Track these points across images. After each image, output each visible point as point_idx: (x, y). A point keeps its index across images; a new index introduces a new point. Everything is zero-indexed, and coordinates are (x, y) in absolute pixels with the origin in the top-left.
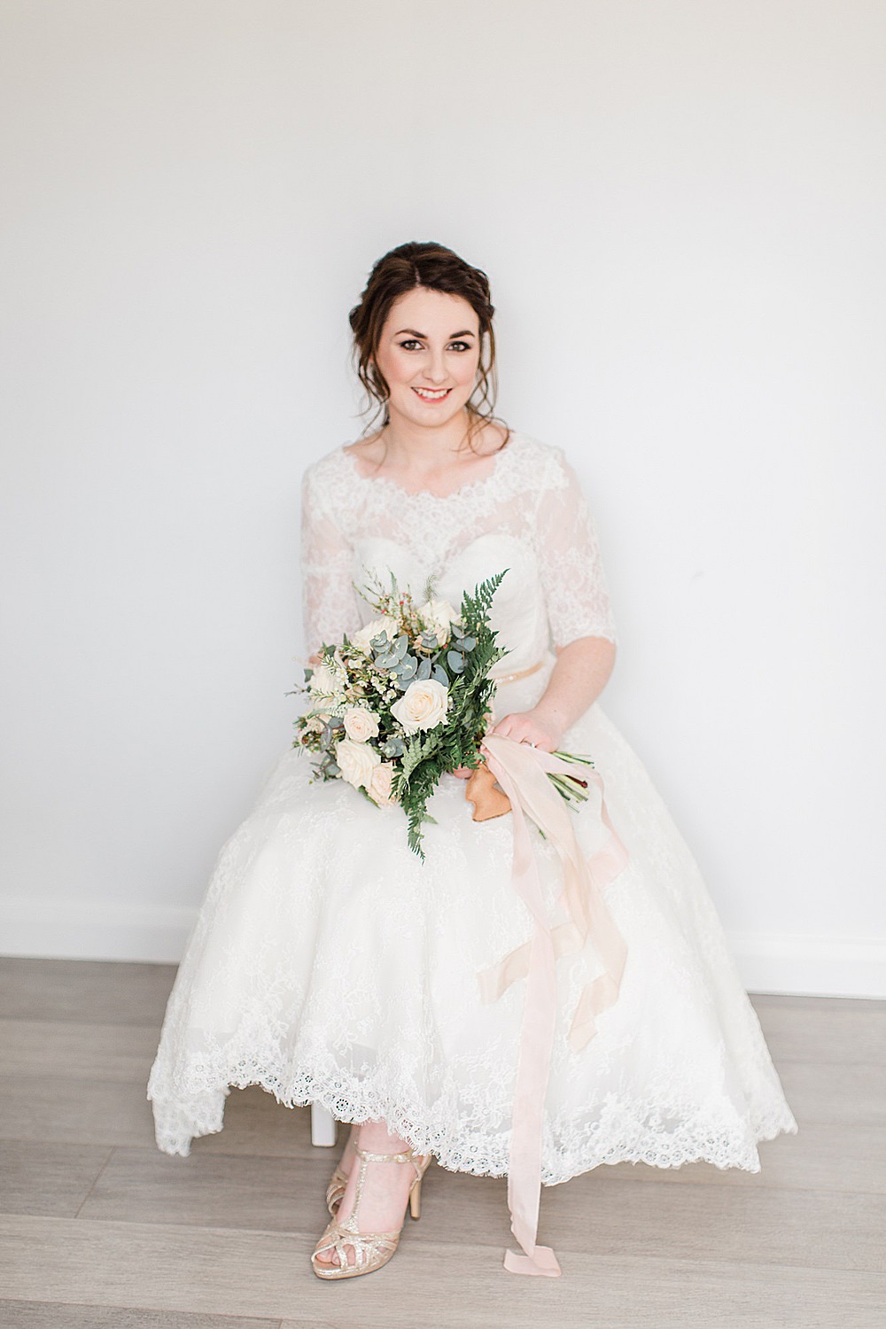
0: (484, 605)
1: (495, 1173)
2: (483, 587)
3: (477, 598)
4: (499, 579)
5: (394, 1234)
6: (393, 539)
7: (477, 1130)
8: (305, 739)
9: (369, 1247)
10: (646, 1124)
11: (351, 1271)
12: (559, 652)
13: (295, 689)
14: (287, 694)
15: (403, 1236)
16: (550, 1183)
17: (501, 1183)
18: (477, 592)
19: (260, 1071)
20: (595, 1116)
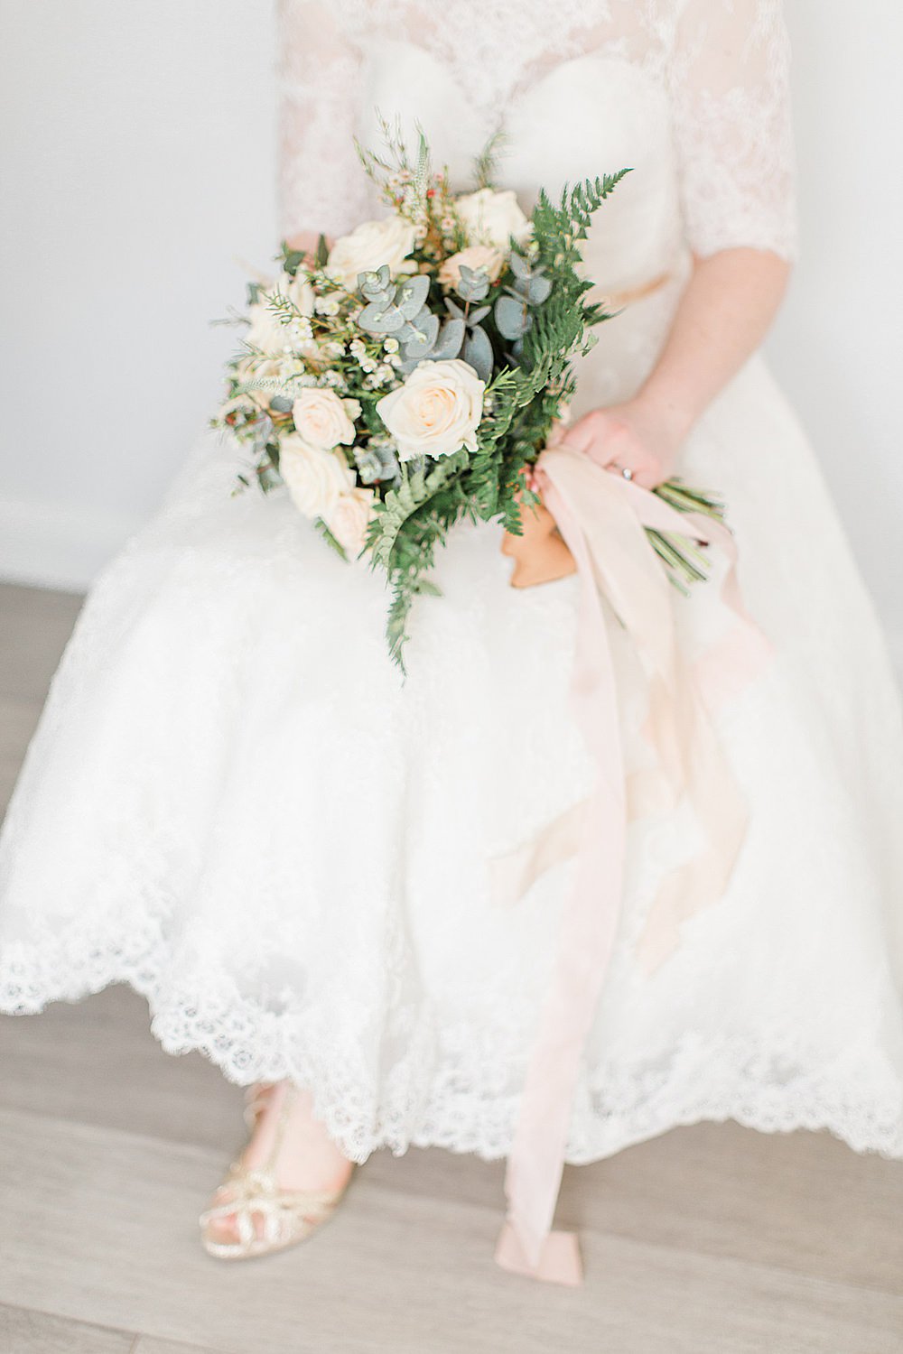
0: (576, 226)
1: (489, 1152)
2: (577, 192)
3: (564, 209)
4: (609, 185)
5: (329, 1197)
6: (427, 48)
7: (465, 1091)
8: (231, 418)
9: (290, 1216)
10: (745, 1072)
11: (259, 1248)
12: (698, 262)
13: (228, 316)
14: (215, 323)
15: (340, 1203)
16: (578, 1159)
17: (498, 1170)
18: (565, 197)
19: (127, 962)
20: (663, 1064)
